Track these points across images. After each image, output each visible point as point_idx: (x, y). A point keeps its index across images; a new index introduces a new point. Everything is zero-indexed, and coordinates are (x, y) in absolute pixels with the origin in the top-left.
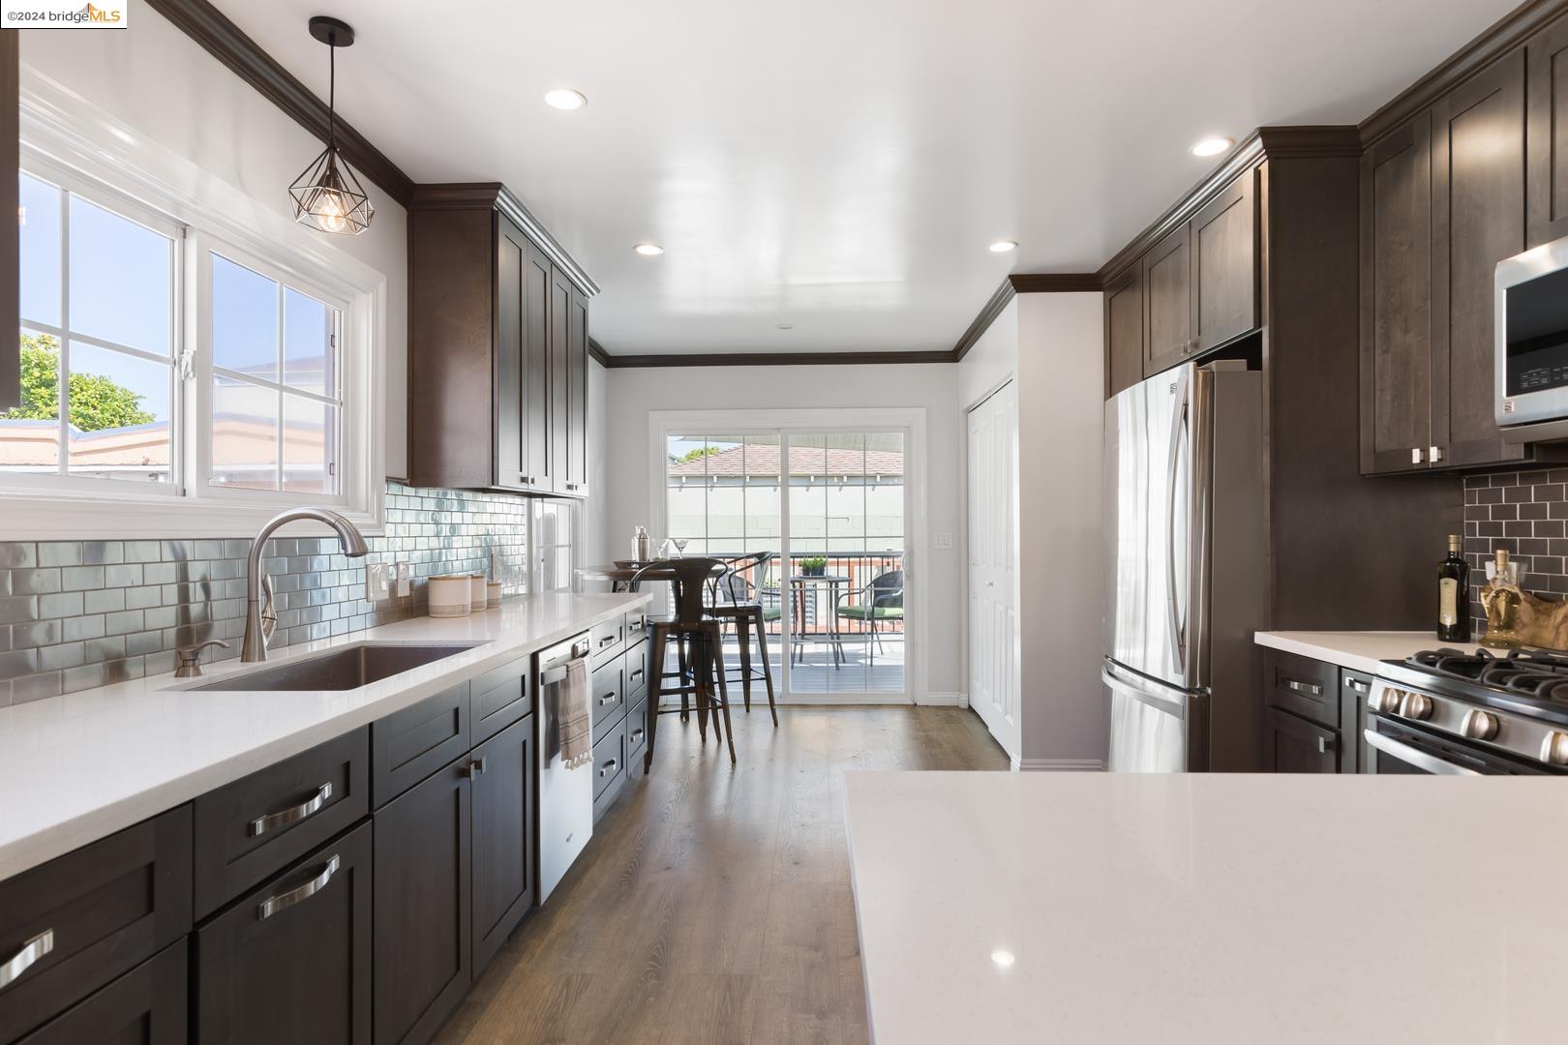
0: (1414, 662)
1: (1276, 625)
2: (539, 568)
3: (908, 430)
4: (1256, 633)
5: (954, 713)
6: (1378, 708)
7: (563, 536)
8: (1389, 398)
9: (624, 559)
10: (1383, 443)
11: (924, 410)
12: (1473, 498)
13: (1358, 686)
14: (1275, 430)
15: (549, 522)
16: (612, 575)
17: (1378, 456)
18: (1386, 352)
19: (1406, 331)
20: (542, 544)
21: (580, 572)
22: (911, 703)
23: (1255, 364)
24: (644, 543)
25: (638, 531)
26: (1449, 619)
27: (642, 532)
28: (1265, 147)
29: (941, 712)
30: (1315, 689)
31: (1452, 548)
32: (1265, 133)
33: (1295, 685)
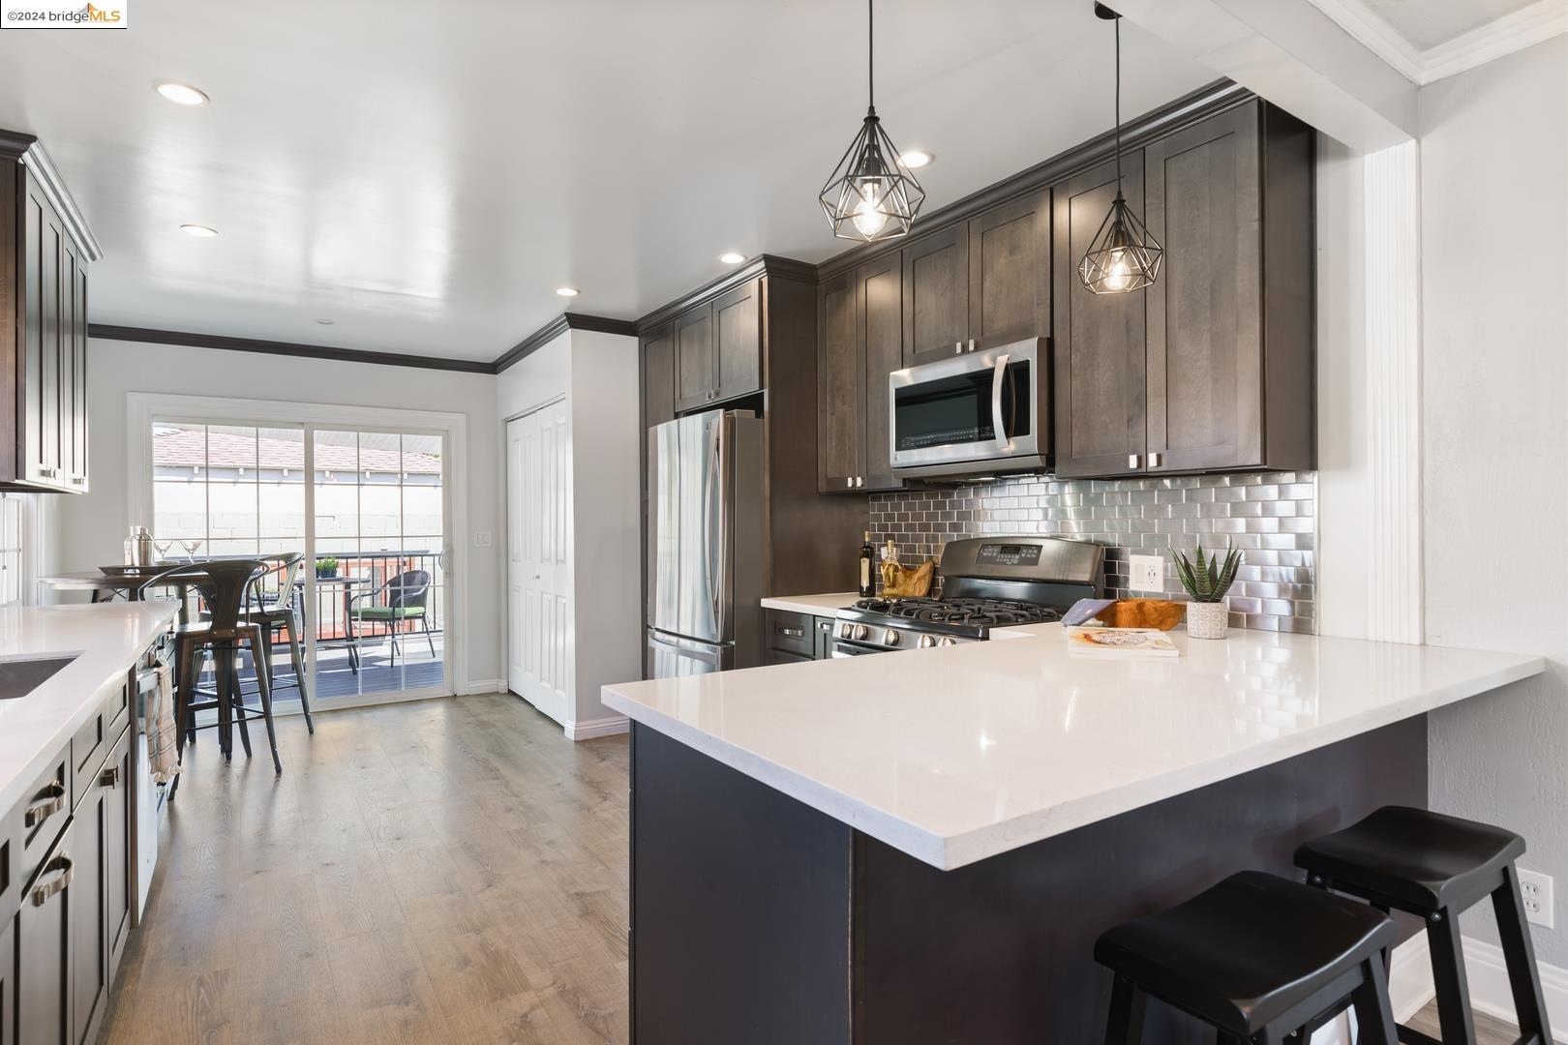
0: (856, 608)
1: (773, 594)
3: (447, 435)
4: (762, 600)
5: (496, 698)
6: (840, 637)
7: (8, 539)
8: (834, 444)
9: (117, 564)
10: (832, 473)
11: (464, 416)
12: (875, 510)
13: (825, 627)
14: (772, 459)
17: (829, 481)
18: (832, 414)
19: (844, 403)
21: (50, 580)
22: (451, 694)
23: (759, 413)
24: (146, 545)
25: (139, 532)
26: (865, 583)
27: (143, 533)
28: (766, 267)
29: (484, 699)
30: (800, 633)
31: (867, 539)
32: (767, 258)
33: (787, 632)
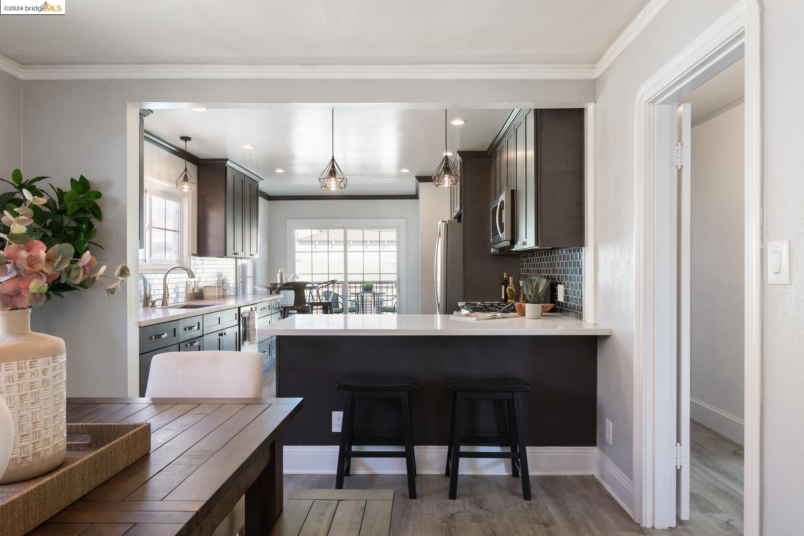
1: (464, 300)
2: (240, 286)
3: (398, 228)
4: (459, 302)
7: (249, 273)
9: (275, 282)
11: (404, 220)
15: (244, 267)
16: (269, 288)
20: (241, 276)
21: (256, 287)
23: (460, 220)
24: (282, 276)
25: (280, 271)
26: (503, 297)
27: (281, 272)
31: (505, 277)
